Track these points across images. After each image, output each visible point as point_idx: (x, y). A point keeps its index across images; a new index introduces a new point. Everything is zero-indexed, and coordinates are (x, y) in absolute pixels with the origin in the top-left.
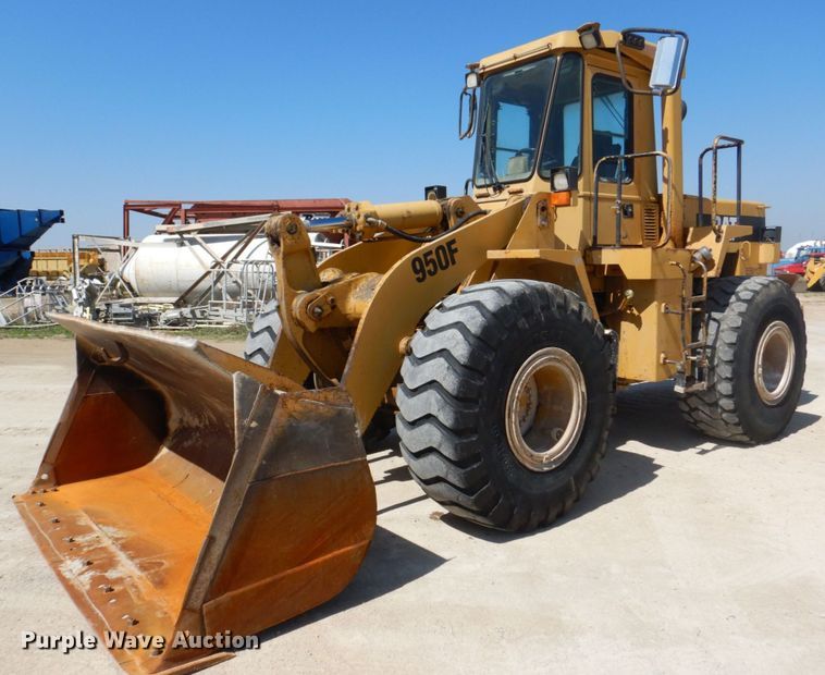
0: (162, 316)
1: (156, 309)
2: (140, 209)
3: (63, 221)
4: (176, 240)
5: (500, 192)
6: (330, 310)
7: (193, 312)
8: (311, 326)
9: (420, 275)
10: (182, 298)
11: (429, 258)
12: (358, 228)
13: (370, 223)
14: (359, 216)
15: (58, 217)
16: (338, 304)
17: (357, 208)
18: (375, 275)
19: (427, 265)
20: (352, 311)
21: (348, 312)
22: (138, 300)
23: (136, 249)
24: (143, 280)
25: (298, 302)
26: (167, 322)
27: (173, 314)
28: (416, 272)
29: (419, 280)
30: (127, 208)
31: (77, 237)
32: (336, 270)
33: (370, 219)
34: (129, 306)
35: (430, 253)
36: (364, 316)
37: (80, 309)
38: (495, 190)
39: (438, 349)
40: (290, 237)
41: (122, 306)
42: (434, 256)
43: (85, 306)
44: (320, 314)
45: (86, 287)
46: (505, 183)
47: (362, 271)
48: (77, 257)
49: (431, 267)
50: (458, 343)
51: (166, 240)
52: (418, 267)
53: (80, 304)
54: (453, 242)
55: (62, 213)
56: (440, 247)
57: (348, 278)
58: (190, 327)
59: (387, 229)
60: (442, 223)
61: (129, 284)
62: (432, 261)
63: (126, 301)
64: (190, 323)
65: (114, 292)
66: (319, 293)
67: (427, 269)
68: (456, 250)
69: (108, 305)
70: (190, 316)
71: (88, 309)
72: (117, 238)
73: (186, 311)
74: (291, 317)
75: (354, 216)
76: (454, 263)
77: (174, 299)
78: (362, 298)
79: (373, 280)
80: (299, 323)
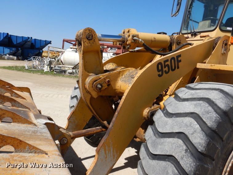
0: (67, 71)
1: (67, 69)
2: (67, 41)
3: (51, 44)
4: (75, 51)
5: (195, 36)
6: (106, 87)
7: (76, 71)
8: (95, 94)
9: (160, 73)
10: (75, 67)
11: (166, 63)
12: (128, 43)
13: (135, 40)
14: (129, 36)
15: (50, 43)
16: (112, 83)
17: (128, 32)
18: (134, 69)
19: (165, 67)
20: (119, 88)
21: (117, 88)
22: (64, 66)
23: (64, 52)
24: (65, 61)
25: (89, 80)
26: (69, 73)
27: (71, 71)
28: (158, 70)
29: (159, 76)
30: (64, 41)
31: (49, 47)
32: (113, 64)
33: (135, 38)
34: (60, 67)
35: (167, 61)
36: (125, 94)
37: (47, 67)
38: (192, 35)
39: (177, 131)
40: (87, 41)
41: (58, 67)
42: (169, 63)
43: (48, 66)
44: (100, 89)
45: (49, 61)
46: (198, 32)
47: (127, 66)
48: (49, 52)
49: (166, 69)
50: (195, 131)
51: (72, 50)
52: (160, 68)
53: (47, 65)
54: (180, 56)
55: (51, 41)
56: (173, 58)
57: (119, 69)
58: (75, 75)
59: (144, 45)
60: (169, 47)
61: (62, 61)
62: (168, 65)
63: (60, 66)
64: (75, 74)
65: (58, 63)
66: (101, 76)
67: (164, 69)
68: (180, 61)
69: (55, 66)
70: (75, 72)
71: (49, 67)
72: (60, 49)
73: (74, 71)
74: (84, 88)
75: (126, 36)
76: (178, 68)
77: (73, 67)
78: (125, 81)
79: (132, 72)
80: (88, 92)
